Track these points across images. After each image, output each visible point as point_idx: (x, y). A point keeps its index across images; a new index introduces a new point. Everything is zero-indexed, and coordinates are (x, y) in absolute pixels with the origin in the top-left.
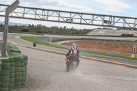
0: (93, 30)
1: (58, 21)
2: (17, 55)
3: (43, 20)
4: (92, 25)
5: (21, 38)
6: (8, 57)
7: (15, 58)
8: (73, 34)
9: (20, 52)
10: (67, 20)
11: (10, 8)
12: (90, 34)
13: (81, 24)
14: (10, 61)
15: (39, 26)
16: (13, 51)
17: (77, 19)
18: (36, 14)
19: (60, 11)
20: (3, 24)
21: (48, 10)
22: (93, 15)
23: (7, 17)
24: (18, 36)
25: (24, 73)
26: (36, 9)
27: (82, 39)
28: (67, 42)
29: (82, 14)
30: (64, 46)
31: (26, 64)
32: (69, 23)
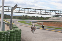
0: (51, 17)
1: (35, 14)
2: (17, 29)
3: (28, 13)
4: (50, 15)
5: (18, 21)
6: (13, 30)
7: (16, 31)
8: (42, 19)
9: (18, 28)
10: (39, 13)
11: (13, 8)
12: (49, 19)
13: (45, 14)
14: (14, 32)
15: (26, 16)
16: (15, 27)
17: (43, 12)
18: (25, 11)
19: (35, 9)
22: (51, 10)
23: (12, 12)
24: (17, 21)
25: (20, 37)
26: (25, 8)
27: (46, 21)
28: (39, 23)
29: (45, 10)
30: (38, 25)
31: (21, 33)
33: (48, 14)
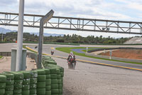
0: (130, 38)
1: (94, 31)
2: (53, 67)
3: (78, 30)
4: (130, 33)
5: (57, 49)
6: (44, 69)
7: (50, 70)
8: (110, 43)
9: (56, 64)
10: (103, 29)
11: (45, 19)
12: (127, 43)
13: (118, 32)
14: (46, 73)
15: (75, 36)
16: (48, 63)
17: (113, 27)
18: (71, 24)
19: (95, 20)
20: (38, 35)
21: (83, 19)
22: (130, 23)
23: (41, 27)
24: (53, 47)
25: (60, 85)
26: (71, 18)
27: (120, 48)
28: (104, 51)
29: (118, 22)
30: (101, 56)
31: (62, 76)
32: (106, 31)
33: (125, 30)
